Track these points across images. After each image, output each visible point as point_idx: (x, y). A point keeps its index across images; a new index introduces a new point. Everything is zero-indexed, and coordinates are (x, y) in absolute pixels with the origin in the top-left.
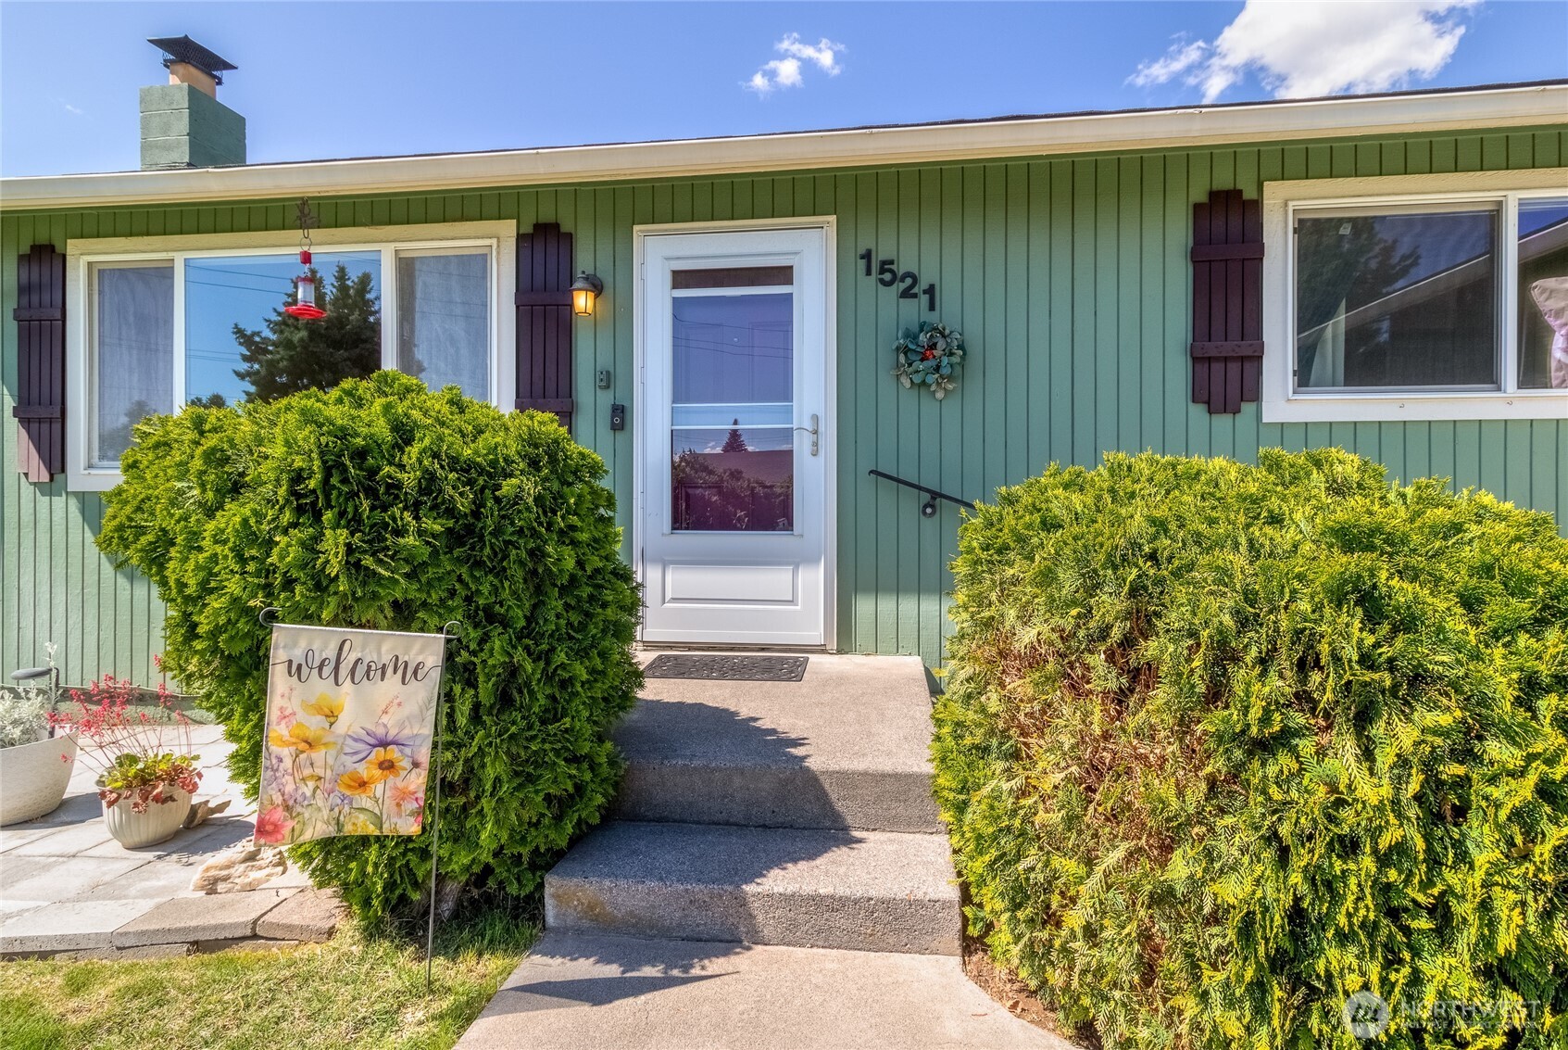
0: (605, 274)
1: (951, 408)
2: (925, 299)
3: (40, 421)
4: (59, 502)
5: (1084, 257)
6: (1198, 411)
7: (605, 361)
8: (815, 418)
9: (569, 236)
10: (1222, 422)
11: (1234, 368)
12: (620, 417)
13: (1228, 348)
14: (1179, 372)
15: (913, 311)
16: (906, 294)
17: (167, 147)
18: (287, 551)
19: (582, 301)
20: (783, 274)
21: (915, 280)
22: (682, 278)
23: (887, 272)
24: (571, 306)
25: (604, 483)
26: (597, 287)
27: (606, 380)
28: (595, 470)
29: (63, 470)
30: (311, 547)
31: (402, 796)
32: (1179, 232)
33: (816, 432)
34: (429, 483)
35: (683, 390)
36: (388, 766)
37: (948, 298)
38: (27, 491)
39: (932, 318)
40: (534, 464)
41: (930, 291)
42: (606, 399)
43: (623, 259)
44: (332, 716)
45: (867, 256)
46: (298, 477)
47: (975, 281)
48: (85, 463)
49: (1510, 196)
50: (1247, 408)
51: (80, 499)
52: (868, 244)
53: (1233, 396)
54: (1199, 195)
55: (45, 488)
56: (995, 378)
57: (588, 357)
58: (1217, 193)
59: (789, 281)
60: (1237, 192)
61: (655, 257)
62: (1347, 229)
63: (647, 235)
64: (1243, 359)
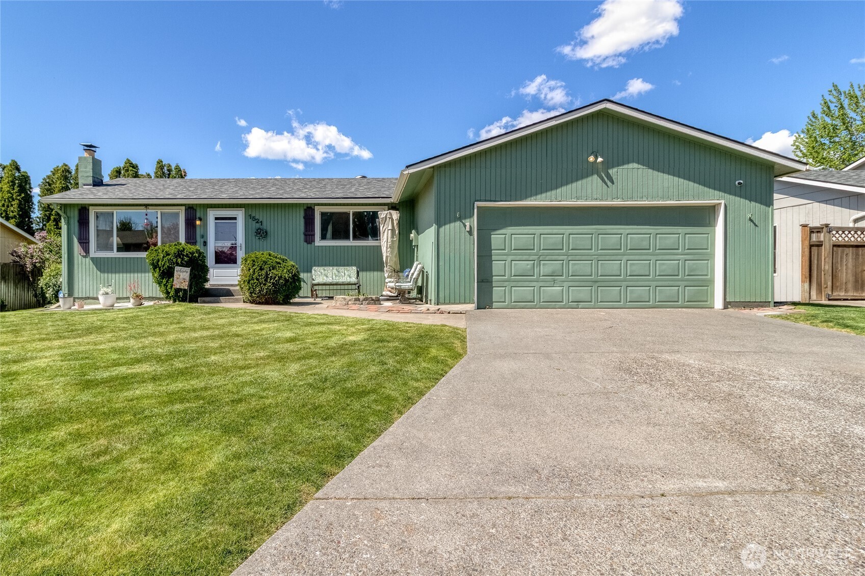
0: (202, 217)
1: (265, 242)
2: (260, 223)
3: (84, 243)
4: (87, 259)
5: (287, 216)
6: (305, 243)
7: (202, 233)
8: (241, 244)
9: (196, 210)
10: (309, 245)
11: (311, 236)
12: (205, 243)
13: (309, 233)
14: (302, 237)
15: (258, 225)
16: (257, 222)
17: (86, 172)
18: (175, 260)
19: (198, 222)
20: (235, 219)
21: (259, 220)
22: (216, 219)
23: (254, 219)
24: (196, 223)
25: (205, 255)
26: (200, 219)
27: (203, 237)
28: (203, 253)
29: (89, 253)
30: (177, 260)
31: (186, 284)
32: (302, 214)
33: (241, 246)
34: (187, 254)
35: (217, 239)
36: (185, 281)
37: (264, 223)
38: (80, 257)
39: (261, 227)
40: (197, 252)
41: (261, 222)
42: (202, 240)
43: (206, 214)
44: (180, 276)
45: (250, 215)
46: (175, 254)
47: (269, 221)
48: (94, 251)
49: (351, 210)
50: (313, 243)
51: (92, 259)
52: (250, 213)
53: (310, 241)
54: (305, 208)
55: (85, 257)
56: (272, 237)
57: (199, 232)
58: (308, 207)
59: (236, 220)
60: (311, 207)
61: (212, 214)
62: (329, 214)
63: (210, 210)
64: (312, 235)
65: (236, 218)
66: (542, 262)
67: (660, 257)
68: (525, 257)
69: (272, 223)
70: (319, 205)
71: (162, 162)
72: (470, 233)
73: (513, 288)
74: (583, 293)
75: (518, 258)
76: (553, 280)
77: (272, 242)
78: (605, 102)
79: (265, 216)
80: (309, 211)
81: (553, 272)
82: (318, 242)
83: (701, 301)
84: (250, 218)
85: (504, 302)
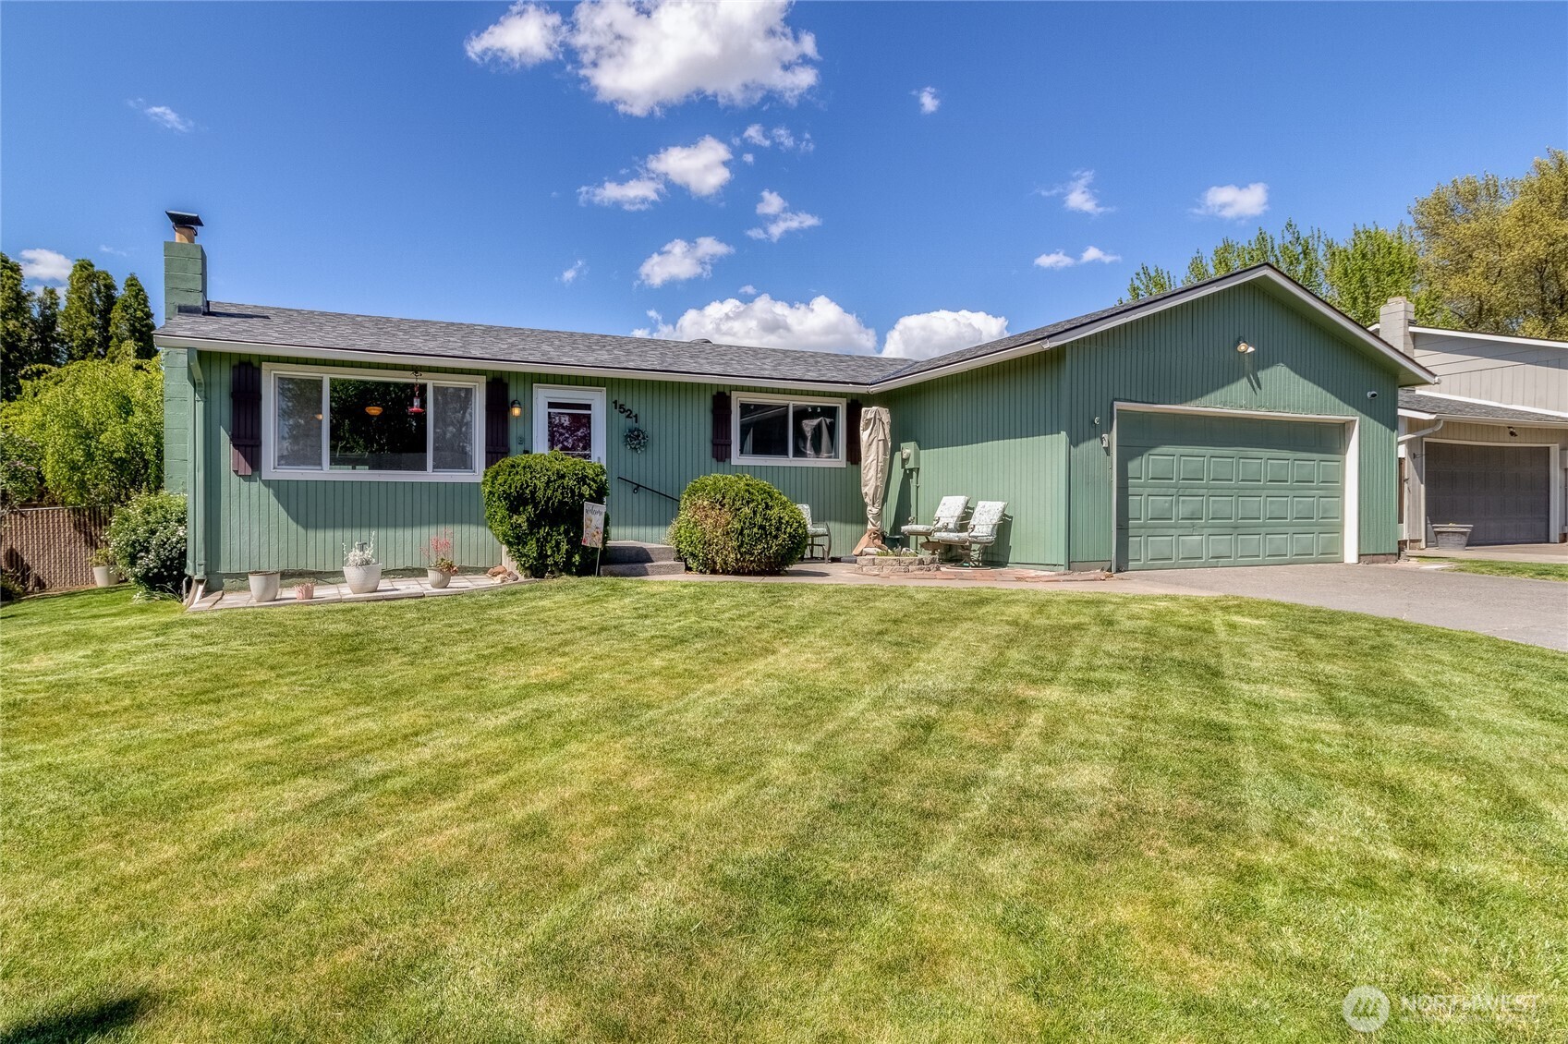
0: (523, 401)
1: (643, 457)
2: (634, 418)
3: (246, 444)
4: (254, 485)
5: (682, 406)
6: (714, 460)
7: (522, 434)
8: (599, 458)
9: (507, 387)
10: (721, 464)
11: (719, 447)
13: (722, 441)
14: (709, 448)
15: (630, 422)
16: (628, 417)
17: (185, 280)
19: (515, 412)
20: (588, 407)
21: (631, 412)
22: (551, 405)
23: (622, 409)
24: (510, 412)
26: (519, 405)
27: (521, 441)
29: (259, 469)
31: (600, 540)
32: (709, 405)
36: (598, 533)
37: (642, 419)
38: (236, 478)
39: (637, 425)
41: (636, 416)
42: (521, 448)
43: (530, 395)
45: (615, 402)
47: (650, 414)
48: (272, 467)
49: (793, 402)
50: (727, 460)
51: (268, 483)
52: (615, 398)
53: (724, 456)
54: (714, 393)
55: (247, 478)
56: (656, 447)
57: (515, 431)
58: (718, 393)
59: (590, 409)
60: (724, 393)
61: (543, 396)
62: (752, 407)
63: (539, 387)
64: (726, 445)
65: (590, 405)
66: (1181, 498)
67: (1297, 493)
68: (1163, 491)
69: (656, 422)
70: (737, 388)
71: (92, 266)
72: (1107, 450)
73: (1150, 538)
74: (1221, 544)
75: (1156, 491)
76: (1191, 526)
77: (656, 457)
78: (1265, 266)
79: (643, 406)
80: (721, 401)
81: (1193, 513)
82: (736, 459)
83: (1331, 555)
84: (617, 406)
85: (1139, 560)
